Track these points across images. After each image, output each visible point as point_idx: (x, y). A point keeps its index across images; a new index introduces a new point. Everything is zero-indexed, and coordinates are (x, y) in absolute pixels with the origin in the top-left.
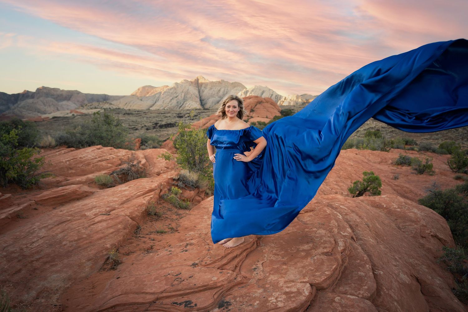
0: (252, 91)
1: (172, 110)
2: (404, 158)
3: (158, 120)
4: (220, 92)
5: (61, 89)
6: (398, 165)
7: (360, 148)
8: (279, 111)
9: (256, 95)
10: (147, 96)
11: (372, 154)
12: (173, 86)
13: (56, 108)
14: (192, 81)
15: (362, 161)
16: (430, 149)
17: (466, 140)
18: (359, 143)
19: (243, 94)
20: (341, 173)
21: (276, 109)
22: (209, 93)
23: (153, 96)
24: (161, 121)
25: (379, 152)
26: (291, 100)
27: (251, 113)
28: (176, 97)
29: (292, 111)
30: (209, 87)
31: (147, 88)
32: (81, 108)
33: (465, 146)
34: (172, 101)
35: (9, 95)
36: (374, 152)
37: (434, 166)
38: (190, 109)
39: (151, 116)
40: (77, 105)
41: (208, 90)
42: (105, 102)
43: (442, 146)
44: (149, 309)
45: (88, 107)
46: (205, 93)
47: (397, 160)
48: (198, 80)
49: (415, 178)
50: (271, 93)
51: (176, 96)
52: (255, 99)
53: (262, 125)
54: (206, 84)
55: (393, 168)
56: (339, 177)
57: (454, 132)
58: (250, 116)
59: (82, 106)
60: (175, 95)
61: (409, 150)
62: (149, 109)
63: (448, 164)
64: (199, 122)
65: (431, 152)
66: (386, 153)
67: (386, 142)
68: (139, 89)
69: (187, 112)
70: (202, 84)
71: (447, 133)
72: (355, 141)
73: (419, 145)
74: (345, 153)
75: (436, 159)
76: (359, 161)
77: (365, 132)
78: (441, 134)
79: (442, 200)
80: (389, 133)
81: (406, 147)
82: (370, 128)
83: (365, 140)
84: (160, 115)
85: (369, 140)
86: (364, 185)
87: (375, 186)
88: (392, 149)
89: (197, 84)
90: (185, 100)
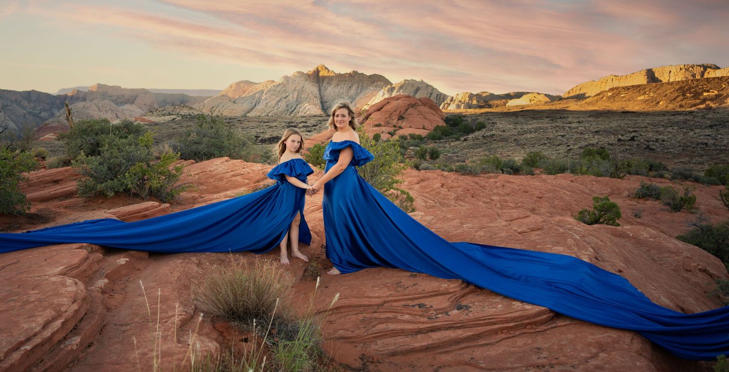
0: (401, 88)
1: (280, 117)
2: (648, 188)
3: (259, 131)
4: (352, 90)
5: (123, 87)
6: (639, 198)
7: (577, 173)
8: (442, 119)
9: (406, 94)
10: (244, 96)
11: (596, 181)
12: (280, 82)
13: (115, 115)
14: (309, 73)
15: (582, 191)
16: (690, 176)
18: (574, 165)
19: (386, 92)
21: (439, 115)
22: (334, 92)
23: (252, 96)
24: (263, 133)
25: (608, 178)
26: (460, 101)
27: (400, 122)
29: (463, 118)
30: (334, 82)
31: (242, 85)
32: (150, 114)
34: (280, 104)
35: (54, 97)
36: (600, 178)
37: (697, 200)
38: (305, 115)
39: (248, 126)
40: (143, 110)
41: (332, 87)
42: (182, 105)
43: (710, 173)
45: (159, 113)
46: (328, 91)
47: (637, 190)
48: (318, 71)
49: (668, 216)
50: (430, 91)
51: (286, 96)
52: (406, 100)
53: (417, 140)
54: (331, 78)
55: (631, 202)
58: (398, 126)
59: (151, 112)
60: (284, 95)
61: (655, 177)
62: (245, 116)
63: (720, 198)
64: (320, 135)
65: (692, 182)
66: (620, 180)
67: (619, 164)
68: (231, 87)
69: (302, 120)
70: (324, 77)
71: (718, 154)
72: (568, 162)
73: (671, 171)
74: (554, 179)
75: (701, 191)
76: (578, 191)
77: (582, 151)
78: (708, 155)
79: (713, 238)
80: (621, 152)
81: (651, 174)
82: (590, 145)
83: (584, 161)
84: (262, 124)
85: (590, 161)
86: (595, 214)
87: (612, 217)
88: (628, 175)
89: (317, 77)
90: (299, 101)
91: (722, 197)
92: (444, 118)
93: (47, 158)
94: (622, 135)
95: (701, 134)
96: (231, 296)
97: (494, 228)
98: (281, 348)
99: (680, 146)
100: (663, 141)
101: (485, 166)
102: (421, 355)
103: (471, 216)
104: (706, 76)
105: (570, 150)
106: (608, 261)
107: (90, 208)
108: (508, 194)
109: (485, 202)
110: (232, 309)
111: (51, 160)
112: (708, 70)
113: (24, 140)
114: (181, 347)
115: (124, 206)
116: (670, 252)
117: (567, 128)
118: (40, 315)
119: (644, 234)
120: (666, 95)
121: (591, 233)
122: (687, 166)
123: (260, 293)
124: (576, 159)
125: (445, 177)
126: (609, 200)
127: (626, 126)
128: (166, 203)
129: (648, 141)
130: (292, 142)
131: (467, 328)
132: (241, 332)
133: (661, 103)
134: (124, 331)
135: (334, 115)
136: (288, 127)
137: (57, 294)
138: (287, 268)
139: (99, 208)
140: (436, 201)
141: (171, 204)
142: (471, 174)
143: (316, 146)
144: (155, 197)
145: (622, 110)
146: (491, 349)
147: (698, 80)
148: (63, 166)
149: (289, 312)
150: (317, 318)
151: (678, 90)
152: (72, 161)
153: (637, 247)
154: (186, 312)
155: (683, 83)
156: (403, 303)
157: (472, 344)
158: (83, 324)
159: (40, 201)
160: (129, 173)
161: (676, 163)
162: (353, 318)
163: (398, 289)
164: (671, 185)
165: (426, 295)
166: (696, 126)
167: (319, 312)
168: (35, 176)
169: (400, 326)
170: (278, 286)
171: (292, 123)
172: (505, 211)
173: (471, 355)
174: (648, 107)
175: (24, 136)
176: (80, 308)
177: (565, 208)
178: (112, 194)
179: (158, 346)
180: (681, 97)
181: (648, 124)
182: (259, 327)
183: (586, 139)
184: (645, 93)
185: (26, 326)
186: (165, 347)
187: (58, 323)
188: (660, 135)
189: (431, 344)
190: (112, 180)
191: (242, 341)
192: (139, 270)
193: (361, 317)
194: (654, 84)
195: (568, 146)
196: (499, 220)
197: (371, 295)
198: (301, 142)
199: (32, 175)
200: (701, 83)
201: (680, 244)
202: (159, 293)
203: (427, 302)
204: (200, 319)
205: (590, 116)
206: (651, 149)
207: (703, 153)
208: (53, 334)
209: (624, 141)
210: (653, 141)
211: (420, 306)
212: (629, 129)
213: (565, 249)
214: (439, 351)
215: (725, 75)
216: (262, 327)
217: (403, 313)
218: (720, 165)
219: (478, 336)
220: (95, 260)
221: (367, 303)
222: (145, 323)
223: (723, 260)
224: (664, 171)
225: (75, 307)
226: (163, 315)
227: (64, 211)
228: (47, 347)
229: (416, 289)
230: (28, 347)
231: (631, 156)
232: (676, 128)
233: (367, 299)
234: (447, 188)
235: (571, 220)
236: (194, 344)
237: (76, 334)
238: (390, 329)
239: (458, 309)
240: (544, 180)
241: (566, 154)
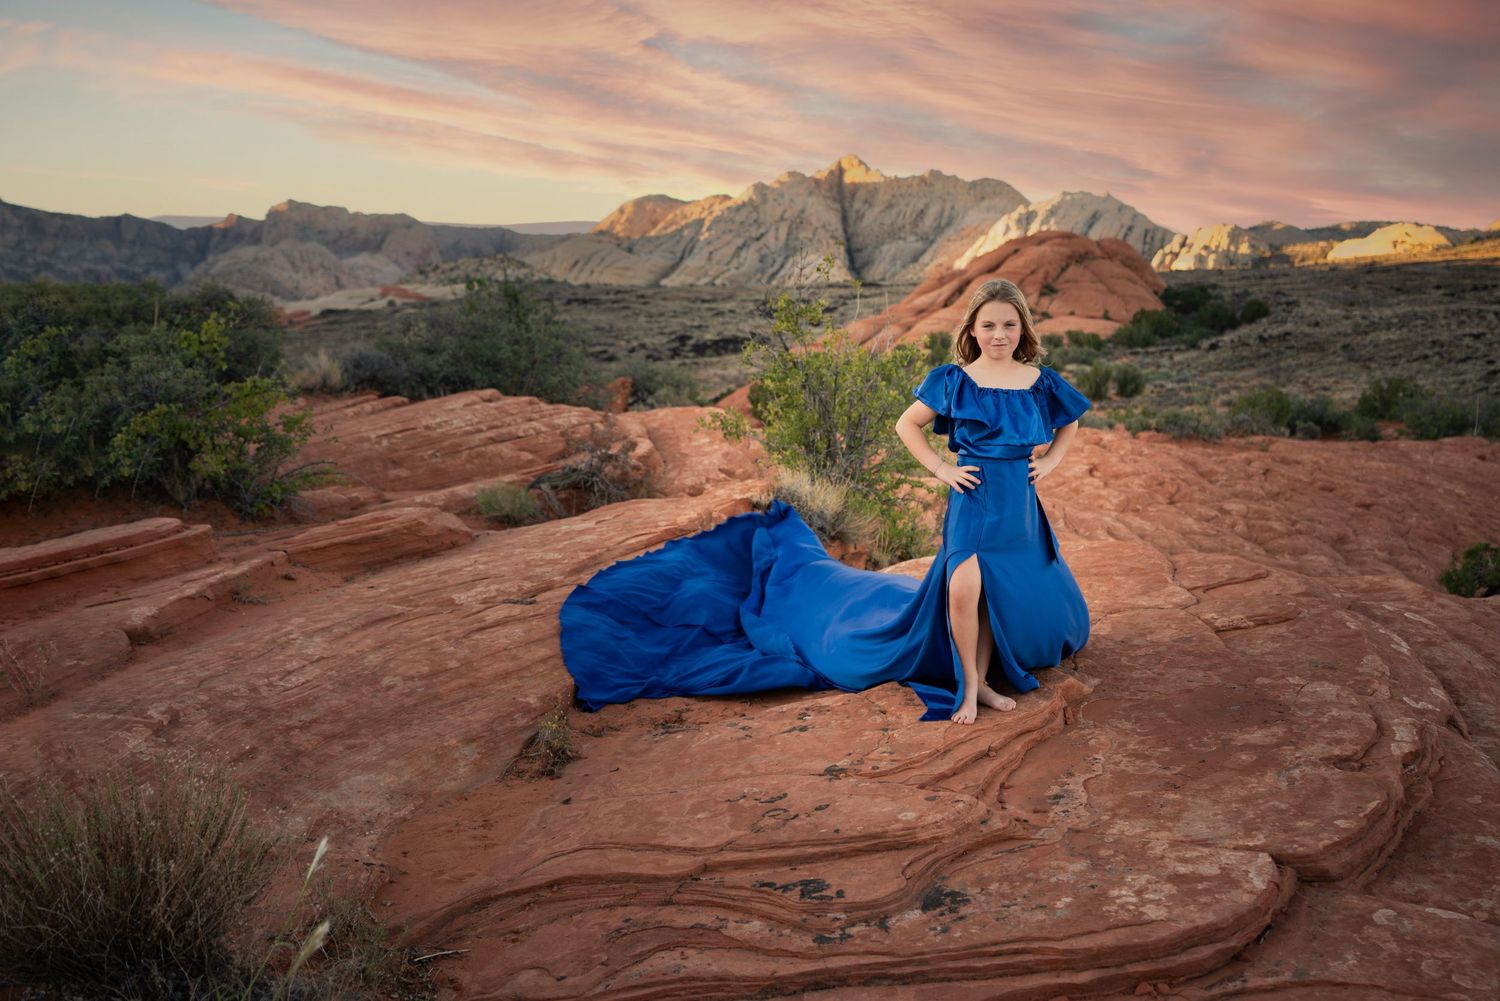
0: (1052, 212)
1: (742, 288)
3: (688, 323)
4: (926, 220)
5: (352, 210)
8: (1156, 293)
9: (1066, 228)
10: (653, 233)
12: (746, 199)
13: (333, 281)
14: (818, 176)
19: (1013, 225)
21: (1147, 282)
22: (882, 224)
23: (675, 237)
24: (699, 327)
26: (1206, 248)
27: (1045, 301)
28: (758, 239)
29: (1210, 291)
30: (882, 198)
31: (649, 206)
32: (419, 277)
34: (743, 254)
35: (180, 232)
38: (807, 283)
40: (403, 269)
41: (877, 210)
42: (500, 256)
44: (677, 897)
45: (443, 277)
46: (865, 222)
48: (841, 171)
50: (1127, 222)
51: (758, 234)
52: (1061, 245)
53: (1086, 348)
54: (872, 190)
58: (1040, 310)
59: (422, 272)
60: (755, 233)
62: (657, 285)
64: (843, 332)
68: (622, 211)
69: (797, 297)
70: (856, 187)
72: (1476, 406)
74: (1433, 452)
84: (698, 305)
89: (837, 189)
90: (791, 249)
92: (1161, 292)
101: (1242, 416)
117: (1491, 317)
142: (1197, 439)
195: (1491, 362)
240: (1404, 454)
241: (1483, 384)
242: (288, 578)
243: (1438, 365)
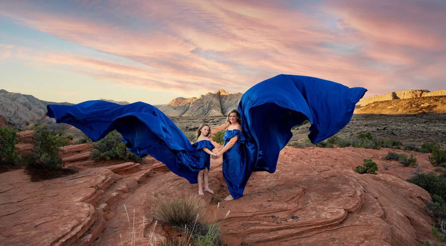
1: (199, 117)
2: (392, 154)
3: (188, 124)
4: (238, 103)
6: (387, 160)
7: (356, 147)
10: (180, 105)
11: (365, 151)
12: (200, 98)
14: (215, 93)
15: (358, 156)
16: (414, 148)
17: (445, 142)
18: (354, 142)
20: (345, 162)
22: (228, 103)
23: (184, 106)
24: (190, 125)
25: (372, 149)
28: (202, 107)
30: (228, 98)
31: (179, 100)
33: (444, 147)
34: (199, 110)
36: (367, 149)
37: (417, 161)
38: (213, 116)
39: (182, 122)
41: (227, 101)
43: (424, 146)
46: (225, 103)
47: (386, 156)
48: (220, 93)
49: (402, 169)
54: (226, 96)
55: (383, 162)
56: (343, 165)
57: (435, 136)
60: (201, 105)
61: (396, 149)
63: (429, 159)
64: (221, 126)
65: (415, 151)
66: (378, 150)
67: (378, 142)
68: (173, 101)
69: (211, 119)
70: (223, 96)
71: (428, 137)
72: (351, 141)
73: (404, 146)
74: (344, 150)
75: (419, 156)
76: (356, 156)
77: (358, 135)
78: (423, 137)
79: (425, 180)
80: (378, 136)
81: (394, 147)
82: (363, 132)
83: (360, 140)
84: (190, 120)
85: (362, 140)
86: (364, 168)
87: (373, 169)
88: (382, 148)
89: (219, 96)
90: (209, 109)
91: (430, 159)
93: (74, 139)
94: (379, 127)
95: (420, 126)
96: (173, 212)
97: (312, 176)
98: (199, 240)
99: (409, 132)
100: (400, 130)
101: (307, 143)
102: (273, 242)
103: (300, 169)
104: (423, 96)
105: (352, 134)
106: (371, 193)
107: (97, 166)
108: (320, 158)
109: (307, 162)
110: (173, 219)
111: (76, 140)
112: (424, 93)
113: (61, 129)
114: (146, 240)
115: (115, 165)
116: (402, 188)
117: (351, 123)
118: (70, 223)
119: (389, 178)
120: (402, 106)
121: (362, 178)
122: (412, 143)
123: (188, 210)
124: (355, 139)
125: (286, 149)
126: (372, 161)
127: (381, 122)
128: (138, 163)
129: (393, 130)
130: (204, 130)
131: (297, 228)
132: (178, 231)
133: (399, 110)
134: (115, 232)
135: (229, 116)
136: (204, 122)
137: (80, 212)
138: (203, 198)
139: (102, 166)
140: (282, 161)
141: (141, 163)
142: (300, 147)
143: (218, 133)
144: (132, 160)
145: (380, 114)
146: (309, 239)
147: (418, 98)
148: (82, 143)
149: (203, 220)
150: (218, 223)
151: (408, 103)
152: (87, 141)
153: (385, 185)
154: (149, 221)
155: (411, 99)
156: (264, 215)
157: (299, 237)
158: (93, 227)
159: (70, 162)
160: (118, 147)
161: (407, 141)
162: (237, 223)
163: (261, 208)
164: (404, 153)
165: (276, 211)
166: (417, 122)
167: (219, 221)
168: (67, 148)
169: (262, 228)
170: (198, 207)
171: (206, 120)
172: (317, 167)
173: (299, 242)
174: (393, 112)
175: (61, 127)
176: (91, 219)
177: (349, 165)
178: (109, 158)
179: (133, 239)
180: (410, 107)
181: (393, 121)
182: (187, 229)
183: (360, 129)
184: (391, 105)
185: (62, 229)
186: (137, 240)
187: (80, 227)
188: (399, 126)
189: (278, 237)
190: (109, 150)
191: (178, 236)
192: (123, 198)
193: (241, 223)
194: (396, 100)
195: (351, 132)
196: (315, 172)
197: (247, 211)
198: (209, 130)
199: (65, 148)
200: (420, 100)
201: (408, 184)
202: (134, 212)
203: (276, 215)
204: (156, 224)
205: (363, 117)
206: (394, 134)
207: (420, 136)
208: (77, 233)
209: (380, 130)
210: (395, 130)
211: (273, 217)
212: (383, 124)
213: (348, 187)
214: (282, 240)
215: (432, 95)
216: (189, 228)
217: (263, 221)
218: (429, 143)
219: (303, 232)
220: (100, 193)
221: (245, 215)
222: (126, 228)
223: (429, 192)
224: (400, 146)
225: (89, 219)
226: (136, 222)
227: (83, 167)
228: (74, 240)
229: (271, 208)
230: (63, 240)
231: (383, 138)
232: (407, 123)
233: (245, 213)
234: (288, 155)
235: (351, 171)
236: (153, 238)
237: (89, 233)
238: (256, 229)
239: (292, 218)
240: (339, 150)
241: (350, 137)
242: (155, 173)
243: (341, 133)
